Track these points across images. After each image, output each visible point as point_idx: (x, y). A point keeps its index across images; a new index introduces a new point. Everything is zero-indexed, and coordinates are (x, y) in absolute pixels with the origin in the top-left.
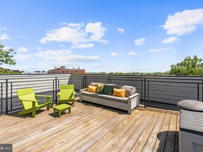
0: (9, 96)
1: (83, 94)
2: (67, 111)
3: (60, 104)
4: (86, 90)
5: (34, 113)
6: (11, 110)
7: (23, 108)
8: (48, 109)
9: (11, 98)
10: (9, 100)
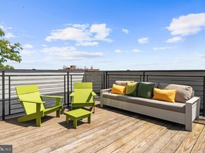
0: (7, 97)
1: (105, 96)
2: (85, 120)
3: (74, 109)
4: (109, 91)
5: (39, 120)
6: (10, 114)
7: (24, 112)
8: (58, 116)
9: (10, 99)
10: (7, 102)
